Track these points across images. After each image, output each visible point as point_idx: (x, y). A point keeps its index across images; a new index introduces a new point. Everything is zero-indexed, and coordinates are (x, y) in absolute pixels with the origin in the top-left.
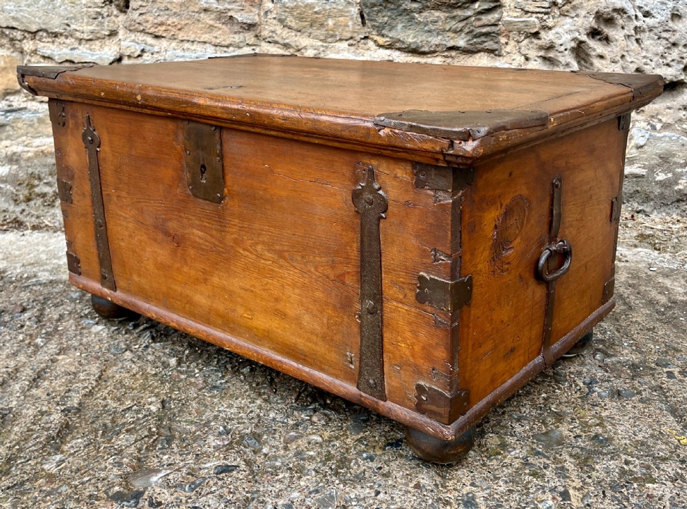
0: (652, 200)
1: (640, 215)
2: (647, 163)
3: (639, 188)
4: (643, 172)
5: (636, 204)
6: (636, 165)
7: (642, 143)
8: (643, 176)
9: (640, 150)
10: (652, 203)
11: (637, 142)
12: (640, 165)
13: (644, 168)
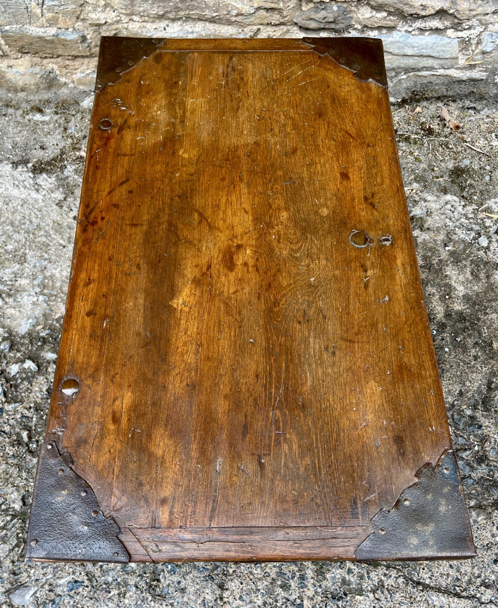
0: (486, 99)
1: (470, 111)
2: (490, 67)
3: (475, 90)
4: (483, 75)
5: (469, 102)
6: (478, 69)
7: (489, 50)
8: (482, 80)
9: (485, 55)
10: (484, 102)
11: (484, 49)
12: (482, 69)
13: (486, 71)
